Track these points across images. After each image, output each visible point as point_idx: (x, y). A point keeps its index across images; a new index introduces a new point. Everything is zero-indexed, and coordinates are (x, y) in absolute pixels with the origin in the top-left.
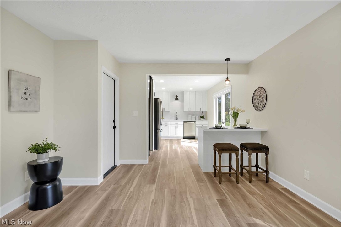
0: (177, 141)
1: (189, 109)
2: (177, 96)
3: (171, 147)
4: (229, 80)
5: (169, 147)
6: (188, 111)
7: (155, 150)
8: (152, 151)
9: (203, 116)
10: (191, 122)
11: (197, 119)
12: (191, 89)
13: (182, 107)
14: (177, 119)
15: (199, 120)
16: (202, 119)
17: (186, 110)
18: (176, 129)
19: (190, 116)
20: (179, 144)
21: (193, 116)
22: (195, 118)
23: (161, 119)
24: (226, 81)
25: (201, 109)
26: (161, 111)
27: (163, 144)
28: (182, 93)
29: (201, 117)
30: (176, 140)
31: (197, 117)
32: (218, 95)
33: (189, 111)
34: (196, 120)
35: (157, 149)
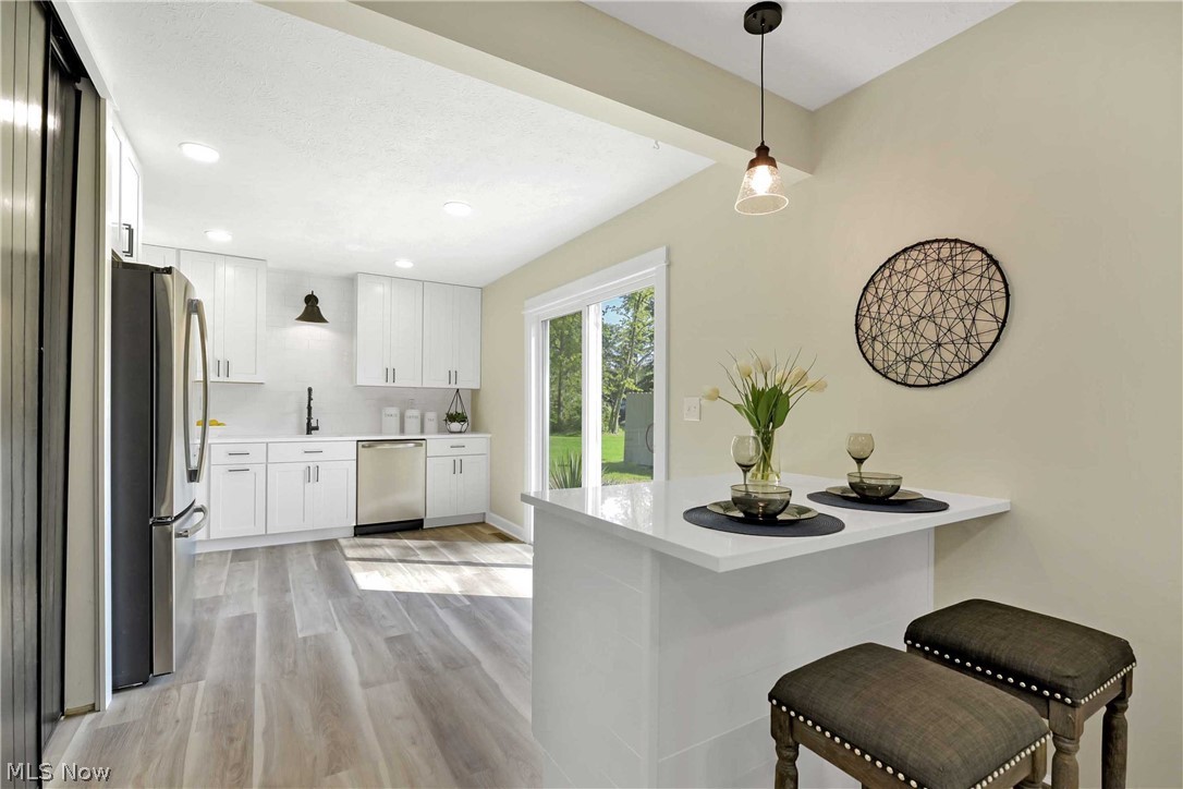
0: (318, 559)
1: (390, 374)
2: (311, 300)
3: (280, 620)
4: (772, 162)
5: (260, 622)
6: (382, 383)
7: (124, 696)
8: (93, 709)
9: (460, 411)
10: (401, 446)
11: (431, 425)
12: (404, 264)
13: (349, 361)
14: (310, 429)
15: (441, 431)
16: (455, 426)
17: (369, 375)
18: (307, 485)
19: (394, 411)
20: (338, 583)
21: (409, 413)
22: (419, 421)
23: (195, 431)
24: (753, 163)
25: (452, 376)
26: (196, 374)
27: (214, 604)
28: (351, 281)
29: (452, 418)
30: (310, 551)
31: (431, 416)
32: (558, 306)
33: (390, 383)
34: (422, 432)
35: (145, 682)
